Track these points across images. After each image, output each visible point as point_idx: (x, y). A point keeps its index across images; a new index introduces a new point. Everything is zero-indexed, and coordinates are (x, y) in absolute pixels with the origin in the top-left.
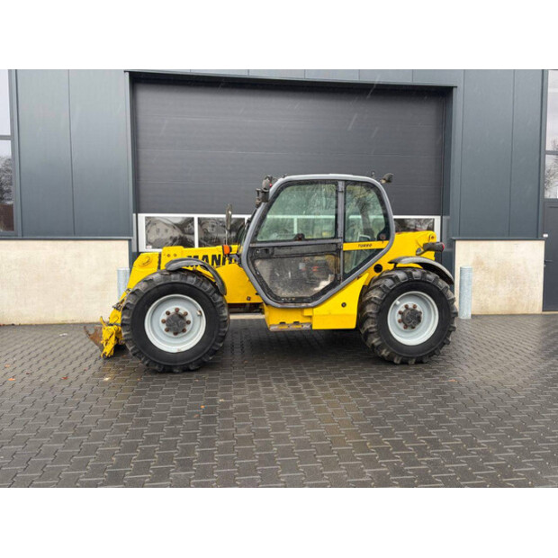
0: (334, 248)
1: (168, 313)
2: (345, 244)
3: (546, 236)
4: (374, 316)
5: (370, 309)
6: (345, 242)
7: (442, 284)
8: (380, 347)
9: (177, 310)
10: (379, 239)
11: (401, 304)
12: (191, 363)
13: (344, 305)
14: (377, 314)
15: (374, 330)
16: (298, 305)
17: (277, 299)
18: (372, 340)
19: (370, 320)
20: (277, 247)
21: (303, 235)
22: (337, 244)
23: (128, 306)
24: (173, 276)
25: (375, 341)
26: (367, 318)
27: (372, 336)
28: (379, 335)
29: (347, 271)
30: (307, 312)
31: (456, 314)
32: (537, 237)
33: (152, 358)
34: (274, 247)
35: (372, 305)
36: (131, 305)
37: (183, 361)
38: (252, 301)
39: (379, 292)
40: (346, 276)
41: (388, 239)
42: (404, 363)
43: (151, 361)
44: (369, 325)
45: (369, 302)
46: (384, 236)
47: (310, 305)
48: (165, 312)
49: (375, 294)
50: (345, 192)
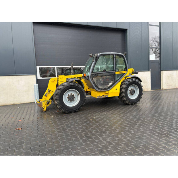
0: (113, 73)
1: (69, 95)
2: (116, 72)
3: (150, 70)
4: (124, 92)
5: (123, 90)
6: (116, 71)
7: (139, 82)
8: (126, 101)
9: (71, 94)
10: (124, 70)
11: (130, 88)
12: (77, 109)
13: (116, 89)
14: (125, 91)
15: (124, 96)
16: (105, 90)
17: (99, 89)
18: (124, 98)
19: (123, 93)
20: (99, 73)
21: (105, 70)
22: (114, 72)
23: (58, 93)
24: (71, 83)
25: (125, 99)
26: (122, 92)
27: (124, 97)
28: (126, 97)
29: (117, 80)
30: (107, 92)
31: (143, 90)
32: (149, 71)
33: (66, 109)
34: (98, 74)
35: (124, 89)
36: (59, 93)
37: (74, 109)
38: (87, 91)
39: (125, 85)
40: (116, 81)
41: (126, 70)
42: (132, 104)
43: (65, 110)
44: (123, 95)
45: (123, 88)
46: (125, 70)
47: (108, 90)
48: (68, 95)
49: (124, 86)
50: (115, 57)
